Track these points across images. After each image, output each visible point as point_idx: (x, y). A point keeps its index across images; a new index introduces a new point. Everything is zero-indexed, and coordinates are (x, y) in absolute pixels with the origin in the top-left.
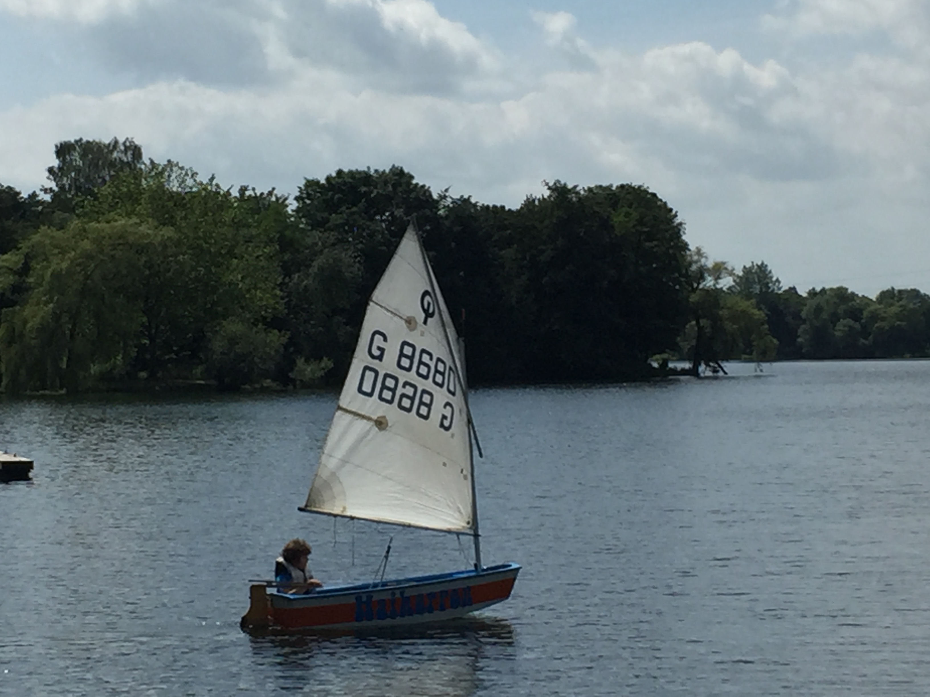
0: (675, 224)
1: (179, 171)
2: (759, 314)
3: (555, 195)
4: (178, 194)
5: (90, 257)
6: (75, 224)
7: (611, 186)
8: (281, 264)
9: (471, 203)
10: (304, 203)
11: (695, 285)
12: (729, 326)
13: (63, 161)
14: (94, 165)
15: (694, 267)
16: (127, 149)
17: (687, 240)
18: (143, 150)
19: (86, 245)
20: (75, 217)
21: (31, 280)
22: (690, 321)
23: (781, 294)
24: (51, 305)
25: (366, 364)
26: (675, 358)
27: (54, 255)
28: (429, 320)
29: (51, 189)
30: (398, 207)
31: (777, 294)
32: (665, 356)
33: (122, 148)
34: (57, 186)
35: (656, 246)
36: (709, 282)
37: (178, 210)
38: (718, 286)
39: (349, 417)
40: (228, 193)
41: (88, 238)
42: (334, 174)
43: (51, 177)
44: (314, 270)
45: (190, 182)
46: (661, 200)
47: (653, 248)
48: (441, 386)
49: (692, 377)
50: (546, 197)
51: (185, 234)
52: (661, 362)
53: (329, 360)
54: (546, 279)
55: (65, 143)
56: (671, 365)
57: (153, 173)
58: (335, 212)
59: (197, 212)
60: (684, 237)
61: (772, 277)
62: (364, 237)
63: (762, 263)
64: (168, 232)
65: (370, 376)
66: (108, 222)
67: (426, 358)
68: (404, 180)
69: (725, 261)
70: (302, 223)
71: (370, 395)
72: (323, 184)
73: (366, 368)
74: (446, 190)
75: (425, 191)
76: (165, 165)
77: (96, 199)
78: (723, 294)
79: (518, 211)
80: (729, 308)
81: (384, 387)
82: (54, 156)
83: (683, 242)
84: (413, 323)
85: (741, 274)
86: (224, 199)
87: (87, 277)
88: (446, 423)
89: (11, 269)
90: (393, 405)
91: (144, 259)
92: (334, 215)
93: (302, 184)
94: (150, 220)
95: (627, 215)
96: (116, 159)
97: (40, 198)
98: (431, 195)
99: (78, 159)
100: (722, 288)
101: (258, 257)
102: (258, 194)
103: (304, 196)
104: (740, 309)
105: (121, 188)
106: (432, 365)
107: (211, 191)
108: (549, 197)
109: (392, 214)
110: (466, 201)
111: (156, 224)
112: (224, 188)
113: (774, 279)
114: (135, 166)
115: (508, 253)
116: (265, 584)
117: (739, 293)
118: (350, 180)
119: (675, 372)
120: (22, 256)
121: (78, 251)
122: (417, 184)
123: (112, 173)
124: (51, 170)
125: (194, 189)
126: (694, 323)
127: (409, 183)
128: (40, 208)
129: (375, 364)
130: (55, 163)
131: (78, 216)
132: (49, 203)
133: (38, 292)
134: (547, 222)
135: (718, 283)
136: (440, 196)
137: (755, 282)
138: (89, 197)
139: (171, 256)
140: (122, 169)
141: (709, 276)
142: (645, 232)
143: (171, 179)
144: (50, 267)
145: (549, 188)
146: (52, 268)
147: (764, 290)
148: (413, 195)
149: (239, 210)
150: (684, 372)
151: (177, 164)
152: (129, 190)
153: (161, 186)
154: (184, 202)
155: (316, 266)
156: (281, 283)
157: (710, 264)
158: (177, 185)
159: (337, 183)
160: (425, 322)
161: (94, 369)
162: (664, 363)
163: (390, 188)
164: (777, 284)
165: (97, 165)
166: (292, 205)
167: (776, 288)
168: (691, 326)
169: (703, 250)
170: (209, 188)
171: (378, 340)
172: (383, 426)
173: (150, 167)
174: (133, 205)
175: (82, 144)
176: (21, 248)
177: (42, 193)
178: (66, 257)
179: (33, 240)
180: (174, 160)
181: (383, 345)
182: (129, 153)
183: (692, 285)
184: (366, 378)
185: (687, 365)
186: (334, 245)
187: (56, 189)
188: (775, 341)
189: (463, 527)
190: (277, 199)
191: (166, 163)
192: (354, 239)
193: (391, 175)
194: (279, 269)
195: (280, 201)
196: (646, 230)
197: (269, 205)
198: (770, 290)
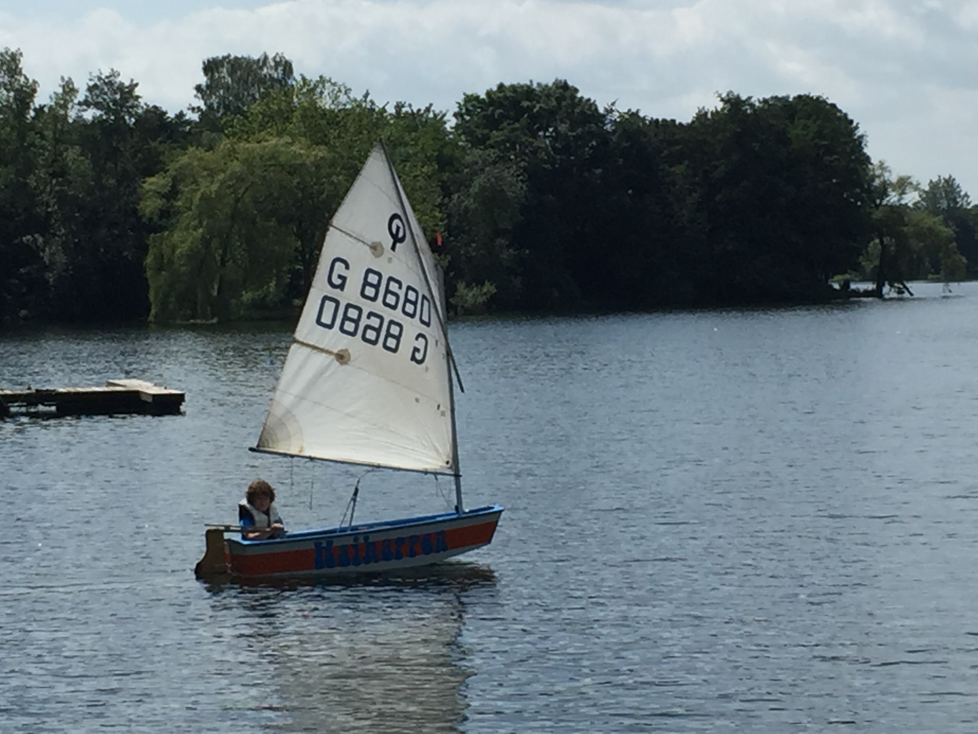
0: (856, 137)
1: (332, 88)
2: (947, 231)
3: (728, 106)
4: (332, 111)
5: (240, 179)
6: (225, 144)
7: (788, 97)
8: (440, 184)
9: (639, 117)
10: (463, 119)
11: (878, 201)
12: (915, 245)
13: (212, 79)
14: (243, 82)
15: (877, 182)
16: (277, 64)
17: (868, 154)
18: (294, 65)
19: (236, 166)
20: (224, 137)
21: (180, 203)
22: (873, 239)
23: (970, 210)
24: (201, 230)
25: (326, 294)
26: (857, 279)
27: (203, 177)
28: (398, 245)
29: (199, 108)
30: (562, 122)
31: (966, 209)
32: (847, 276)
33: (273, 64)
34: (206, 104)
35: (835, 159)
36: (893, 198)
37: (331, 128)
38: (903, 202)
39: (308, 350)
40: (384, 110)
41: (237, 159)
42: (495, 89)
43: (199, 95)
44: (474, 189)
45: (343, 98)
46: (840, 111)
47: (832, 162)
48: (412, 316)
49: (876, 299)
50: (719, 109)
51: (339, 153)
52: (842, 284)
53: (491, 285)
54: (718, 197)
55: (213, 59)
56: (853, 286)
57: (305, 90)
58: (497, 130)
59: (352, 130)
60: (865, 150)
61: (960, 191)
62: (526, 155)
63: (950, 177)
64: (321, 152)
65: (330, 306)
66: (259, 142)
67: (393, 287)
68: (568, 94)
69: (909, 175)
70: (461, 140)
71: (330, 327)
72: (483, 99)
73: (326, 298)
74: (613, 104)
75: (590, 105)
76: (317, 81)
77: (246, 118)
78: (908, 210)
79: (690, 126)
80: (914, 226)
81: (346, 318)
82: (202, 73)
83: (865, 154)
84: (378, 248)
85: (927, 188)
86: (379, 116)
87: (237, 200)
88: (419, 356)
89: (159, 193)
90: (357, 337)
91: (295, 181)
92: (494, 132)
93: (461, 99)
94: (303, 139)
95: (805, 127)
96: (265, 76)
97: (187, 118)
98: (596, 109)
99: (227, 76)
100: (906, 204)
101: (415, 177)
102: (415, 111)
103: (464, 111)
104: (926, 226)
105: (272, 106)
106: (402, 294)
107: (365, 108)
108: (723, 109)
109: (555, 130)
110: (635, 115)
111: (309, 142)
112: (379, 105)
113: (962, 193)
114: (286, 82)
115: (679, 169)
116: (223, 528)
117: (926, 208)
118: (512, 94)
119: (857, 293)
120: (170, 180)
121: (228, 173)
122: (582, 98)
123: (262, 90)
124: (198, 88)
125: (348, 107)
126: (877, 241)
127: (573, 97)
128: (188, 128)
129: (335, 293)
130: (203, 80)
131: (228, 136)
132: (196, 123)
133: (187, 217)
134: (719, 137)
135: (902, 199)
136: (606, 110)
137: (942, 198)
138: (238, 116)
139: (324, 177)
140: (272, 87)
141: (893, 191)
142: (824, 145)
143: (323, 96)
144: (198, 190)
145: (722, 100)
146: (202, 190)
147: (952, 205)
148: (577, 110)
149: (396, 128)
150: (867, 294)
151: (330, 81)
152: (279, 109)
153: (313, 103)
154: (338, 119)
155: (477, 185)
156: (440, 204)
157: (894, 179)
158: (330, 102)
159: (499, 98)
160: (393, 248)
161: (247, 296)
162: (846, 285)
163: (555, 103)
164: (965, 199)
165: (246, 82)
166: (451, 123)
167: (965, 203)
168: (875, 244)
169: (886, 165)
170: (364, 105)
171: (339, 268)
172: (345, 360)
173: (302, 83)
174: (284, 123)
175: (230, 61)
176: (168, 170)
177: (190, 112)
178: (216, 179)
179: (181, 162)
180: (327, 76)
181: (344, 273)
182: (280, 69)
183: (874, 202)
184: (325, 309)
185: (870, 286)
186: (494, 163)
187: (203, 107)
188: (964, 260)
189: (441, 467)
190: (435, 116)
191: (318, 79)
192: (516, 157)
193: (554, 88)
194: (439, 189)
195: (439, 117)
196: (825, 143)
197: (426, 121)
198: (958, 205)
